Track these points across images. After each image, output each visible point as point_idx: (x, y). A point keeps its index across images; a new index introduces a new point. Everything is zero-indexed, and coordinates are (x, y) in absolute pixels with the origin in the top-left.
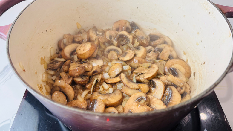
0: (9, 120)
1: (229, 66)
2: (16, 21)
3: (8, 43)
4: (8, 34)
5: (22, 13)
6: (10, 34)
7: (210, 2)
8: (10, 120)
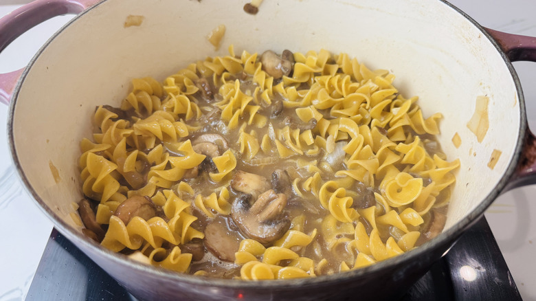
0: (17, 289)
1: (505, 174)
2: (34, 62)
3: (13, 113)
4: (14, 91)
5: (48, 44)
6: (19, 91)
7: (475, 24)
8: (21, 290)
